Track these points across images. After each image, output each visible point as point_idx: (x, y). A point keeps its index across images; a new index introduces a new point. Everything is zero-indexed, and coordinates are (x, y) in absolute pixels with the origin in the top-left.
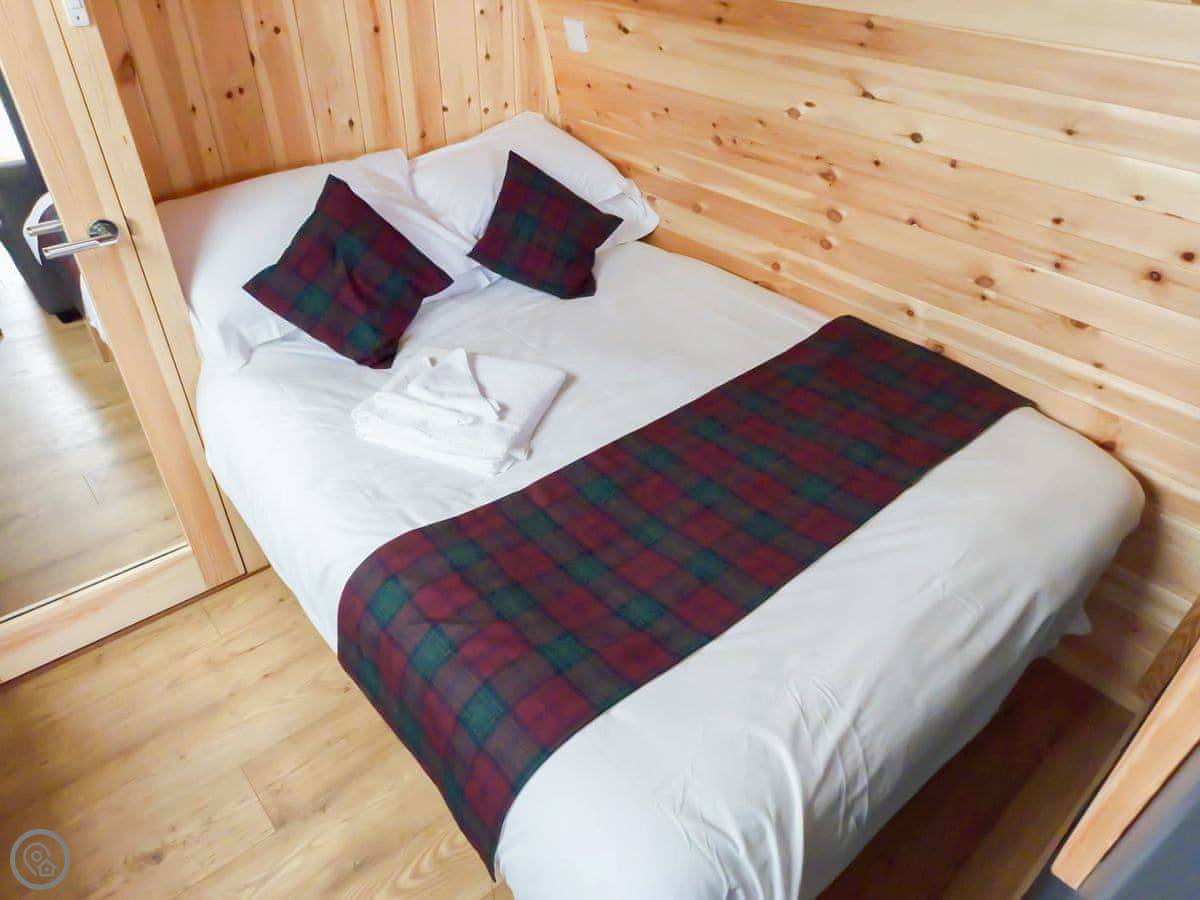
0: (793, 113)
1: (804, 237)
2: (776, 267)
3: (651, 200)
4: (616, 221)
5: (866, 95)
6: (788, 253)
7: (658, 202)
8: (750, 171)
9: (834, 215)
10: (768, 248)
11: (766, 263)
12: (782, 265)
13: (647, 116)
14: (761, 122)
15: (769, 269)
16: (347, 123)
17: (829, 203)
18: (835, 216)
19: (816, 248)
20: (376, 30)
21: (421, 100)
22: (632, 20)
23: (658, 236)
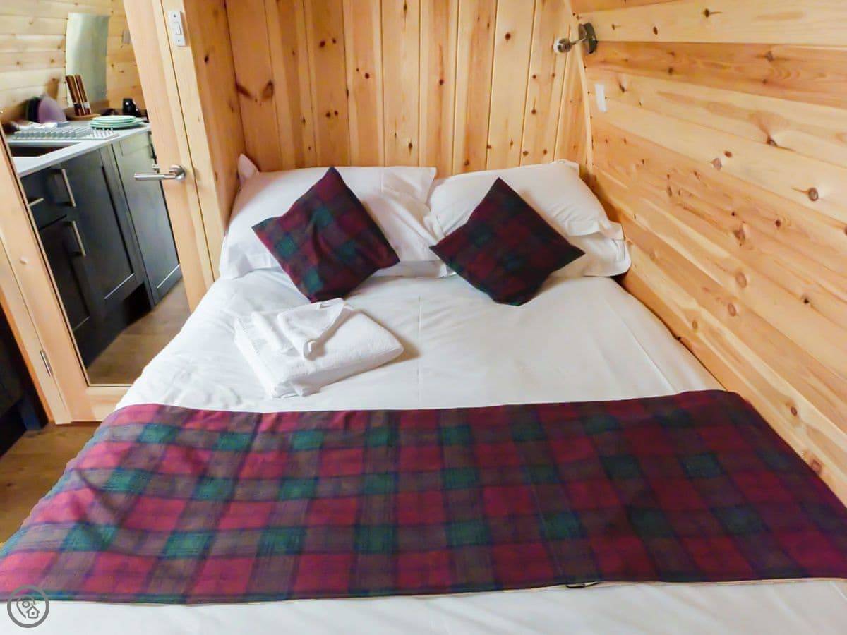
0: (717, 163)
1: (718, 299)
2: (695, 325)
3: (629, 244)
4: (577, 253)
5: (770, 141)
6: (706, 315)
7: (633, 247)
8: (687, 222)
9: (740, 278)
10: (693, 305)
11: (689, 320)
12: (700, 325)
13: (633, 168)
14: (696, 174)
15: (689, 325)
16: (408, 145)
17: (738, 264)
18: (741, 280)
19: (724, 312)
20: (441, 82)
21: (469, 137)
22: (626, 80)
23: (629, 278)
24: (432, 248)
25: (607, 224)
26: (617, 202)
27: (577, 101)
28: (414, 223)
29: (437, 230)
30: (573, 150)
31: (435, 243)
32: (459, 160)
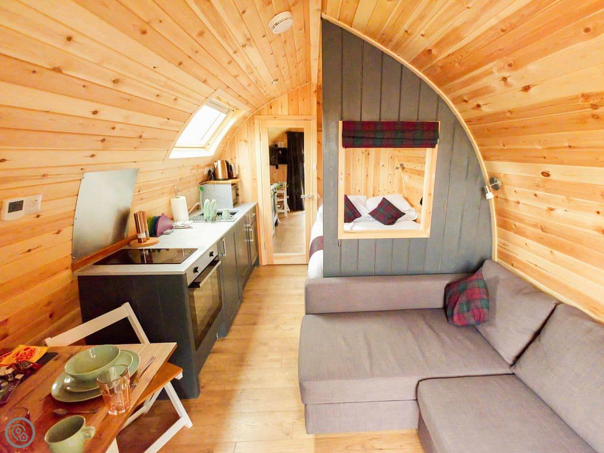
4: (404, 214)
16: (358, 190)
20: (367, 176)
21: (374, 189)
22: (411, 176)
23: (417, 220)
24: (369, 214)
25: (411, 208)
26: (412, 202)
27: (401, 180)
28: (364, 208)
29: (369, 209)
30: (401, 191)
31: (369, 212)
32: (372, 194)
